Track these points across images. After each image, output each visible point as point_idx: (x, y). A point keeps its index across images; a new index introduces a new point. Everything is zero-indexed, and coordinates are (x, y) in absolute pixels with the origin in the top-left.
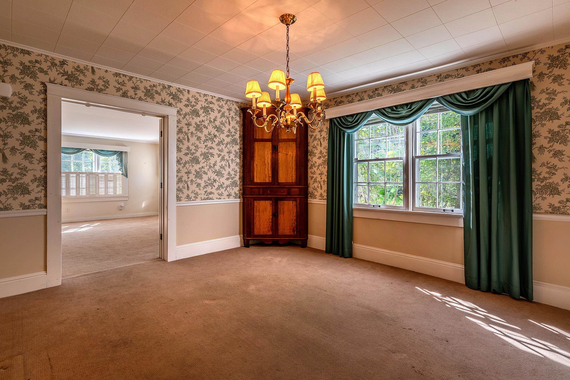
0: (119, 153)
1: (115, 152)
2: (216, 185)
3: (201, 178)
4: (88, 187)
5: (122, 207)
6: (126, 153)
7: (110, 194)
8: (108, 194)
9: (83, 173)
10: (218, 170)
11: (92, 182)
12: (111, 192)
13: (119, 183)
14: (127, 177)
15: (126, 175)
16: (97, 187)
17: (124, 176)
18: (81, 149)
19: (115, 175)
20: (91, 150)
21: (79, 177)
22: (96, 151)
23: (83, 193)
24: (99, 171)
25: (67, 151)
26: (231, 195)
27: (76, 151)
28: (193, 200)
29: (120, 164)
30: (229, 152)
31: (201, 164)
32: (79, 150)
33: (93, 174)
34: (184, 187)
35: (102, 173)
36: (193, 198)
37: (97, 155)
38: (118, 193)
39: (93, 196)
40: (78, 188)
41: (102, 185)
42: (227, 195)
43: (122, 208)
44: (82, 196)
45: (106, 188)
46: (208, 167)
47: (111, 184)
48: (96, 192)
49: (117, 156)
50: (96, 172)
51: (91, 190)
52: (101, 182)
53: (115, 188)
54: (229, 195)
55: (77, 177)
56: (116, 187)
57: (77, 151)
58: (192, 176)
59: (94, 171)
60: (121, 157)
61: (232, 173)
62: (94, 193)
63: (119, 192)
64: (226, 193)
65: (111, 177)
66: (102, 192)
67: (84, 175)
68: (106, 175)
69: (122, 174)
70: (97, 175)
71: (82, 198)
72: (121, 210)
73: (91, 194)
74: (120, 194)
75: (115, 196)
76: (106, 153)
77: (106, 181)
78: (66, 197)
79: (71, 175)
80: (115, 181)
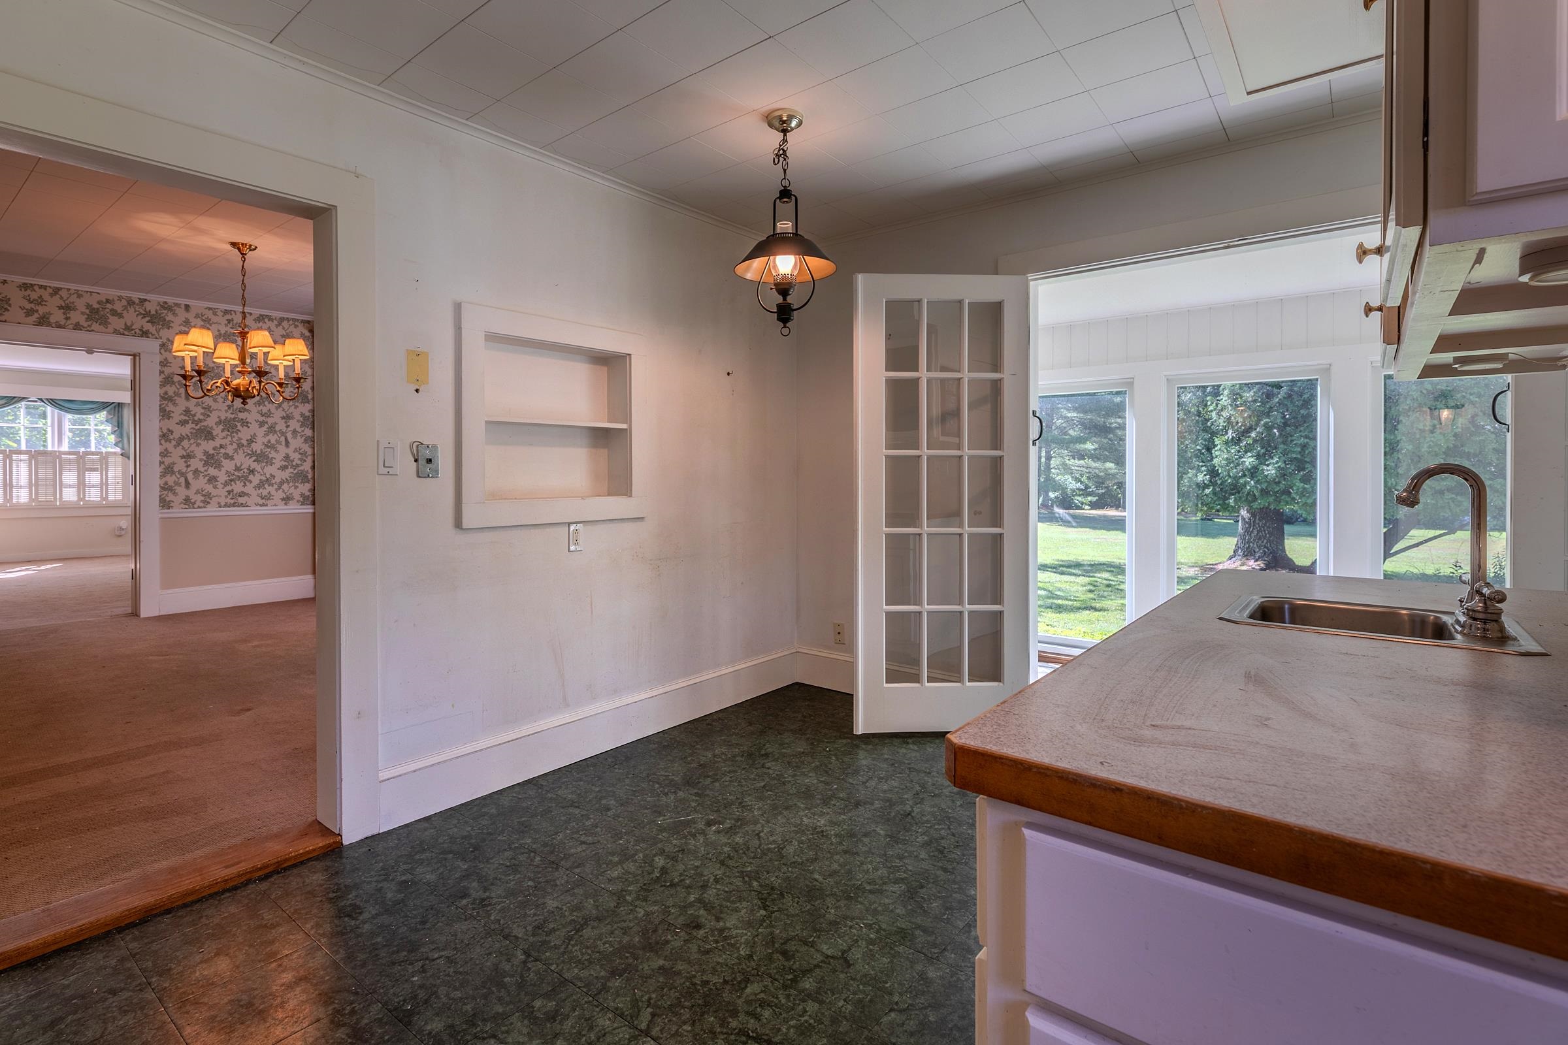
0: (115, 407)
1: (104, 405)
2: (255, 479)
3: (218, 466)
4: (34, 485)
5: (121, 529)
7: (92, 499)
8: (87, 499)
9: (20, 452)
10: (259, 452)
11: (44, 472)
12: (94, 495)
13: (114, 473)
16: (56, 484)
18: (15, 397)
19: (104, 458)
20: (41, 400)
22: (53, 402)
23: (22, 497)
24: (65, 447)
26: (292, 499)
27: (2, 402)
28: (199, 507)
29: (117, 433)
30: (287, 418)
31: (217, 439)
32: (10, 400)
33: (48, 454)
34: (177, 484)
35: (69, 453)
36: (198, 504)
37: (56, 411)
38: (111, 497)
39: (48, 503)
41: (70, 478)
42: (283, 499)
43: (123, 532)
44: (18, 504)
45: (81, 485)
46: (235, 446)
47: (94, 478)
48: (55, 496)
49: (109, 413)
50: (56, 449)
51: (42, 489)
52: (68, 473)
53: (104, 485)
54: (287, 499)
55: (4, 461)
56: (107, 485)
57: (6, 403)
58: (196, 464)
59: (50, 448)
60: (119, 415)
61: (295, 456)
62: (51, 498)
63: (114, 496)
64: (281, 494)
65: (93, 461)
66: (70, 495)
67: (23, 457)
68: (81, 458)
69: (122, 455)
70: (60, 457)
71: (19, 507)
72: (120, 536)
73: (42, 498)
74: (115, 501)
75: (103, 505)
76: (80, 405)
77: (81, 471)
80: (103, 470)
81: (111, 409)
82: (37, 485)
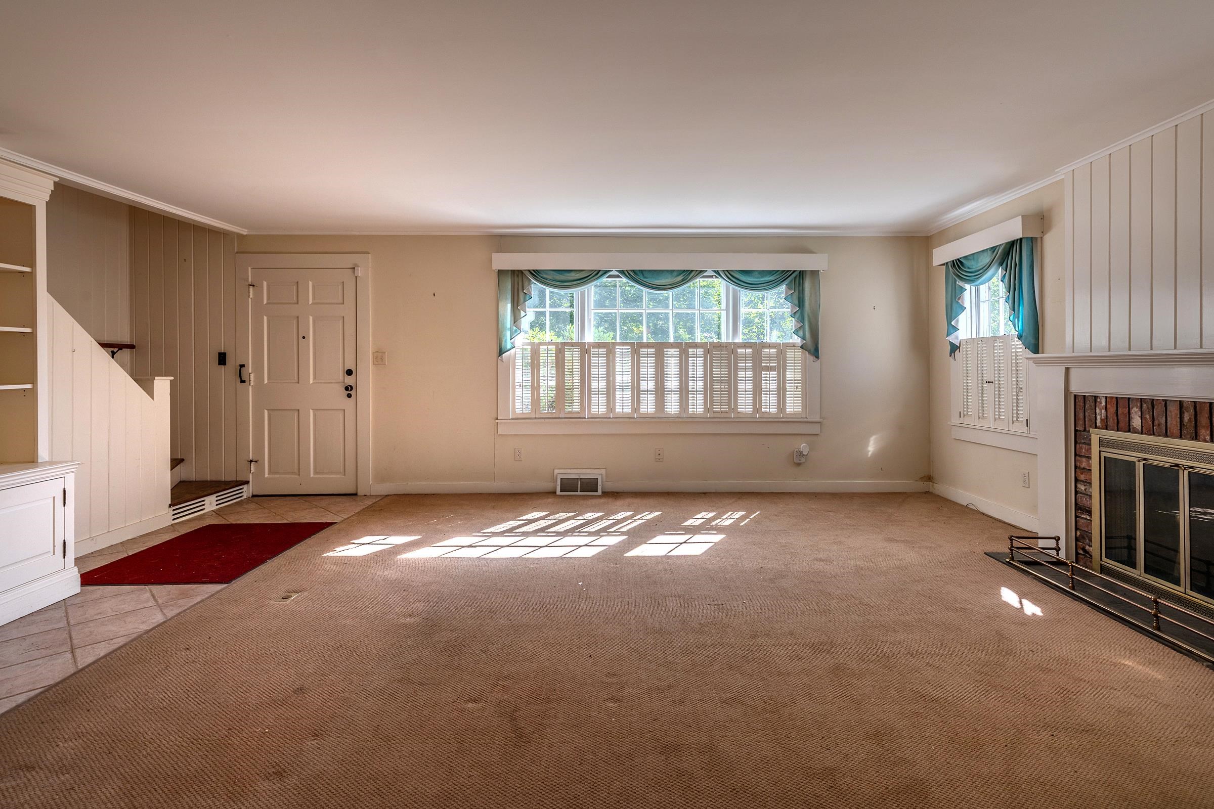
0: (795, 278)
1: (782, 276)
4: (709, 390)
5: (801, 454)
6: (815, 274)
7: (768, 410)
8: (763, 410)
9: (695, 346)
11: (719, 371)
12: (770, 405)
13: (793, 374)
14: (817, 357)
15: (813, 348)
16: (732, 390)
17: (809, 352)
18: (692, 271)
19: (782, 349)
20: (717, 272)
21: (687, 357)
22: (730, 276)
23: (697, 406)
24: (739, 339)
25: (658, 281)
27: (680, 278)
29: (797, 315)
32: (687, 275)
33: (723, 347)
35: (745, 346)
37: (732, 287)
38: (789, 409)
39: (723, 415)
40: (684, 391)
41: (745, 380)
43: (803, 460)
44: (694, 416)
45: (757, 390)
47: (770, 380)
48: (730, 404)
49: (789, 286)
50: (731, 341)
51: (717, 396)
52: (744, 373)
53: (781, 390)
55: (681, 358)
56: (785, 390)
57: (683, 280)
59: (724, 340)
60: (801, 288)
62: (725, 408)
63: (793, 406)
65: (770, 357)
66: (745, 404)
67: (700, 352)
68: (758, 349)
69: (802, 347)
70: (734, 352)
71: (693, 420)
72: (799, 465)
73: (717, 408)
74: (795, 413)
75: (781, 419)
76: (758, 278)
77: (758, 370)
78: (655, 418)
79: (667, 351)
80: (781, 370)
81: (791, 282)
82: (712, 390)
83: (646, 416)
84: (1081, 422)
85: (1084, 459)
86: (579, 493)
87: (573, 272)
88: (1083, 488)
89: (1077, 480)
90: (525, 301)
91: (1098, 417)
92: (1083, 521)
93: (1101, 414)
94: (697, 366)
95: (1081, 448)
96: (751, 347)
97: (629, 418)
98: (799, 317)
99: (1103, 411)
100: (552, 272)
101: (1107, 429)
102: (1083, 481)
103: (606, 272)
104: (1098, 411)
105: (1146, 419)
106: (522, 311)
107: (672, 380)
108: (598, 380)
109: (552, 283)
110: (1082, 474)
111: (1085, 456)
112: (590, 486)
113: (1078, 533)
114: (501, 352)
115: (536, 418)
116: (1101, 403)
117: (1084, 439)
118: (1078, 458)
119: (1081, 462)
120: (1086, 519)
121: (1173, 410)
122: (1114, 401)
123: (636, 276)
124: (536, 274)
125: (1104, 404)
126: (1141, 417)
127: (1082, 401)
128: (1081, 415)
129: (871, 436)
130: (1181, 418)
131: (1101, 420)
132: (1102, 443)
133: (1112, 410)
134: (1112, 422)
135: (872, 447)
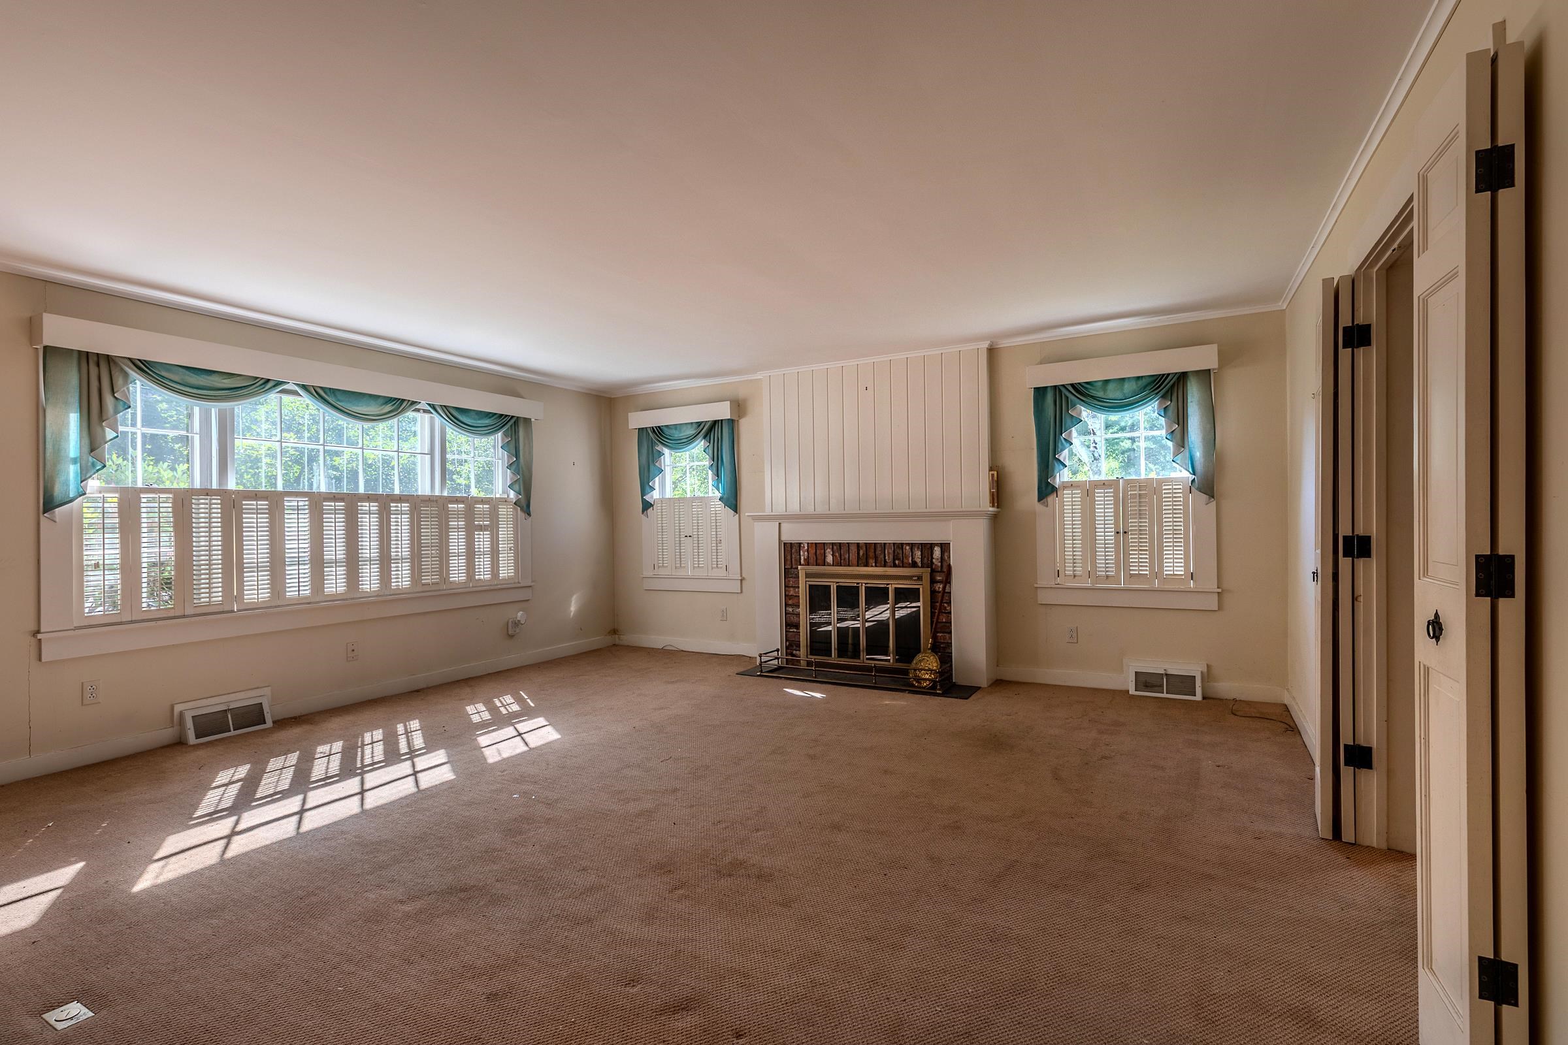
0: (511, 426)
1: (501, 421)
4: (416, 556)
5: (517, 624)
6: (527, 421)
7: (482, 577)
8: (477, 577)
9: (398, 499)
11: (428, 534)
12: (484, 571)
13: (505, 533)
14: (529, 514)
15: (524, 506)
16: (444, 555)
17: (522, 509)
18: (403, 400)
19: (495, 508)
20: (434, 407)
21: (389, 513)
22: (449, 413)
23: (402, 577)
24: (448, 492)
25: (358, 408)
27: (388, 408)
29: (513, 467)
32: (397, 405)
33: (433, 501)
35: (454, 500)
38: (503, 573)
39: (434, 588)
40: (385, 560)
41: (457, 542)
43: (518, 630)
44: (399, 592)
45: (471, 554)
47: (483, 541)
48: (441, 574)
49: (505, 435)
50: (439, 493)
51: (426, 564)
52: (456, 534)
53: (495, 553)
55: (380, 513)
56: (498, 552)
60: (517, 437)
62: (435, 578)
63: (507, 570)
65: (483, 514)
66: (457, 574)
67: (404, 506)
68: (470, 506)
69: (515, 503)
70: (444, 508)
71: (400, 597)
72: (511, 636)
73: (427, 579)
74: (508, 578)
75: (496, 587)
76: (475, 419)
77: (471, 530)
78: (346, 599)
79: (362, 506)
80: (493, 528)
81: (508, 427)
82: (420, 556)
83: (334, 598)
84: (789, 562)
85: (792, 589)
86: (233, 733)
87: (216, 374)
88: (791, 610)
89: (786, 605)
90: (116, 412)
91: (802, 558)
92: (791, 634)
93: (803, 555)
94: (401, 525)
95: (789, 581)
96: (463, 502)
97: (309, 603)
98: (516, 468)
99: (806, 553)
100: (181, 369)
101: (808, 565)
102: (790, 605)
103: (279, 383)
104: (802, 553)
105: (836, 556)
106: (107, 430)
107: (369, 546)
108: (255, 549)
109: (175, 386)
110: (790, 600)
111: (792, 587)
112: (252, 716)
113: (788, 643)
114: (49, 504)
115: (132, 622)
116: (804, 547)
117: (791, 574)
118: (787, 589)
119: (789, 591)
120: (794, 632)
121: (854, 549)
122: (814, 545)
123: (325, 395)
124: (145, 367)
125: (806, 548)
126: (833, 555)
127: (789, 547)
128: (789, 558)
129: (572, 596)
130: (858, 553)
131: (804, 559)
132: (808, 575)
133: (812, 551)
134: (812, 560)
135: (573, 608)
